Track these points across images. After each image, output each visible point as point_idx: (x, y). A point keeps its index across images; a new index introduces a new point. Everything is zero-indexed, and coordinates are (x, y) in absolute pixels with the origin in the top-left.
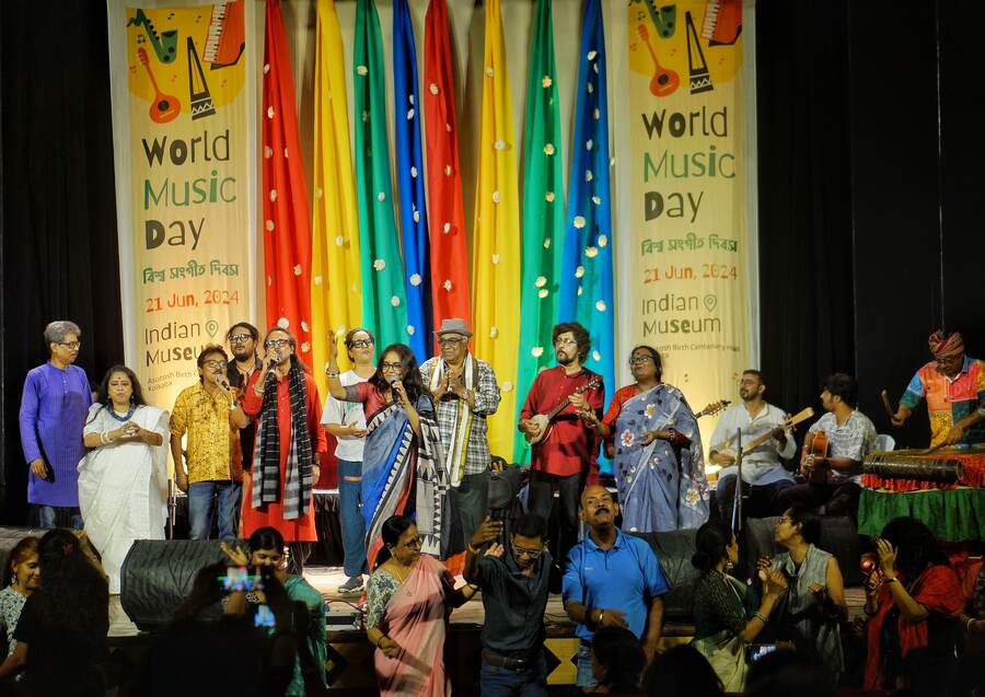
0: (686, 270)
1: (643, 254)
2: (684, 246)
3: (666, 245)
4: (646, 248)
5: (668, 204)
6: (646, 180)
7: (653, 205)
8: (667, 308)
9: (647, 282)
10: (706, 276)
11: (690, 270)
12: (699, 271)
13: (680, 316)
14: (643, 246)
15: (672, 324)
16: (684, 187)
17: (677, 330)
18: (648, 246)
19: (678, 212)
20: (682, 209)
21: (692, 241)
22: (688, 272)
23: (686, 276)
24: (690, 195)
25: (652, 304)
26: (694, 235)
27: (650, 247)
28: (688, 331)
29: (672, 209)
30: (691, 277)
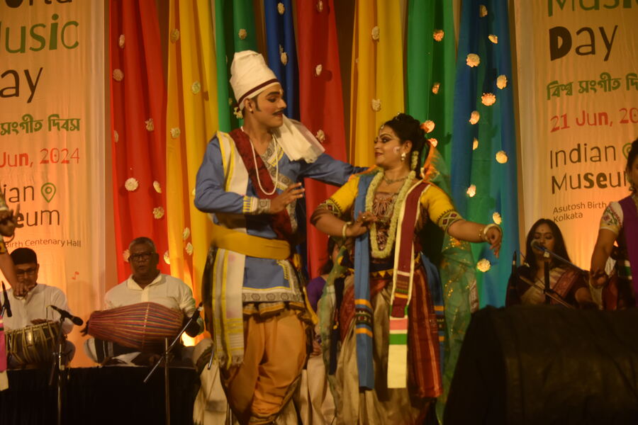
0: (600, 115)
1: (549, 98)
2: (597, 87)
3: (576, 88)
4: (552, 91)
5: (579, 40)
6: (551, 14)
7: (560, 43)
8: (579, 160)
9: (555, 130)
10: (624, 122)
11: (605, 114)
12: (615, 116)
13: (595, 169)
14: (548, 89)
15: (586, 177)
16: (595, 20)
17: (592, 185)
18: (555, 89)
19: (589, 49)
20: (593, 45)
21: (607, 82)
22: (602, 118)
23: (601, 124)
24: (602, 30)
25: (561, 156)
26: (609, 76)
27: (558, 89)
28: (605, 186)
29: (582, 46)
30: (606, 123)
